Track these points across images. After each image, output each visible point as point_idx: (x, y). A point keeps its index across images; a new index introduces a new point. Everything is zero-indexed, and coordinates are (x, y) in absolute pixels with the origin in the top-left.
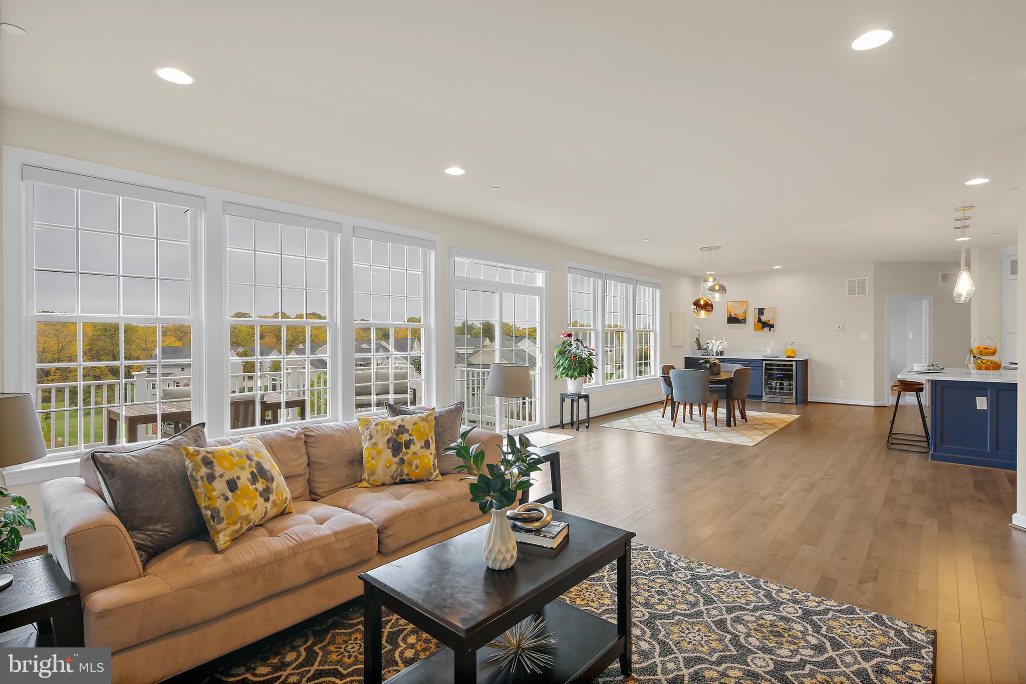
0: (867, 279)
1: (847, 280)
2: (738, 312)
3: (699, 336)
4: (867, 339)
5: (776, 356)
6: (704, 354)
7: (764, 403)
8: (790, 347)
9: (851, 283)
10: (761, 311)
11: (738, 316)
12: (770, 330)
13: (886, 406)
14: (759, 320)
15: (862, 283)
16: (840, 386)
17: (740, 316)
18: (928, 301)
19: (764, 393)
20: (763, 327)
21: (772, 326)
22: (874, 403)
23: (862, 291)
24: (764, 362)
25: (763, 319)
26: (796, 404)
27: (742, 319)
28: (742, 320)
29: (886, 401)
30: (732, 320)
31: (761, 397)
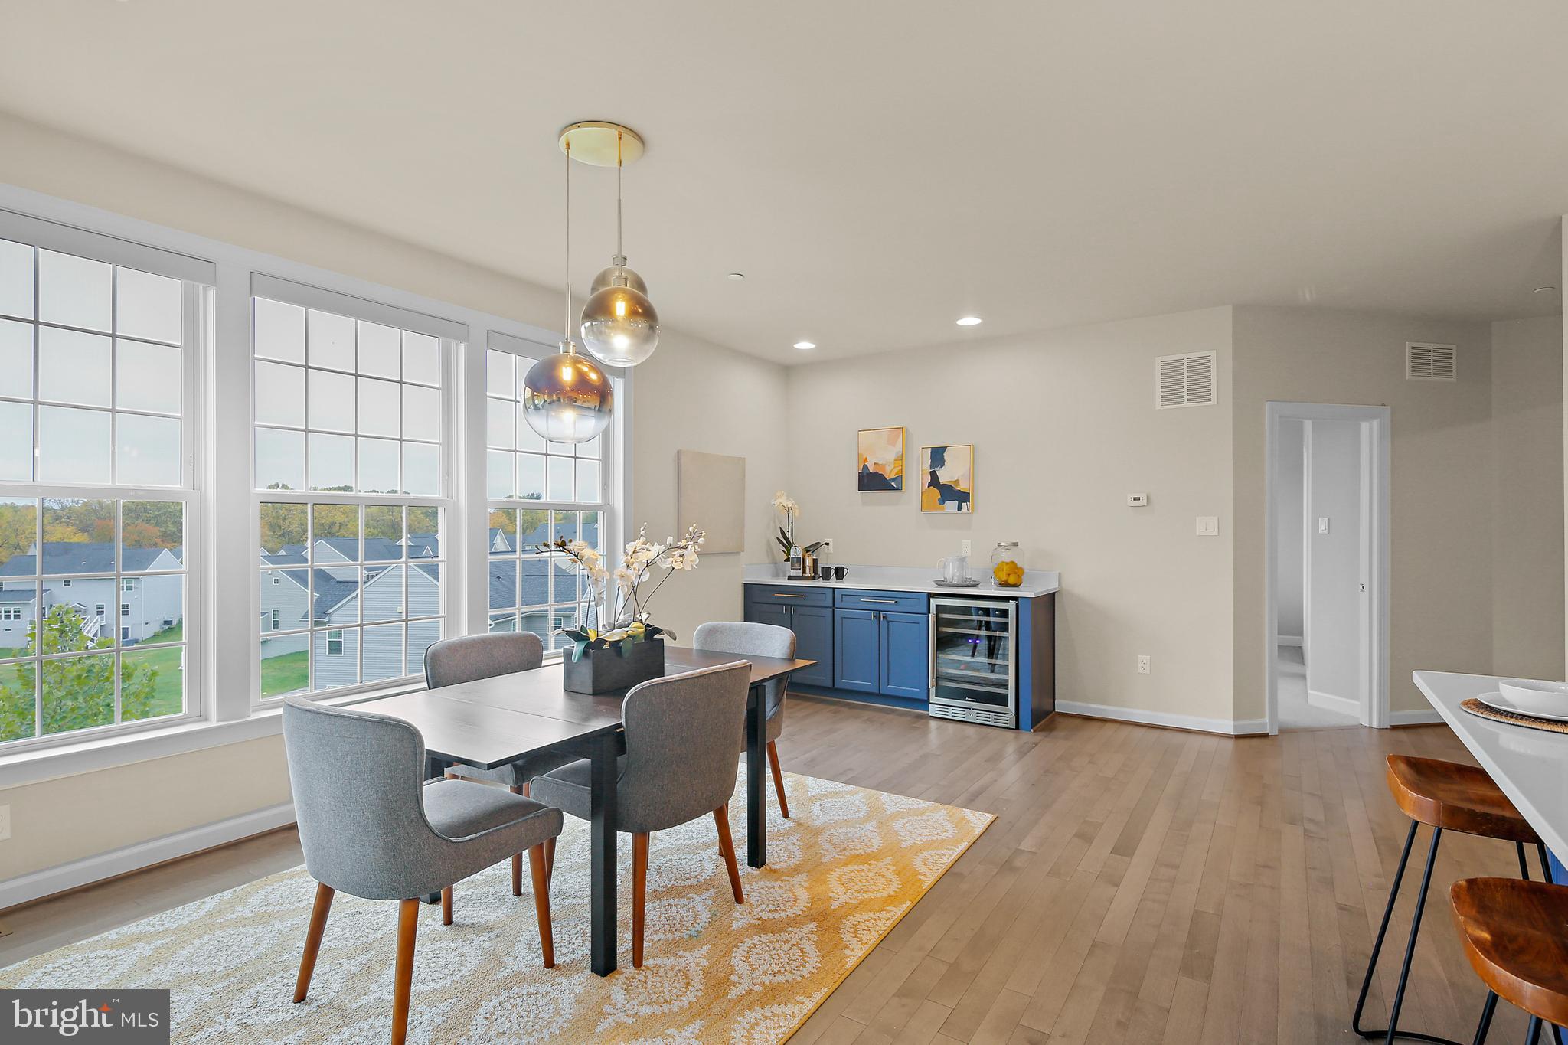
0: (1213, 354)
1: (1158, 360)
2: (883, 459)
3: (791, 524)
4: (1216, 533)
5: (969, 583)
6: (793, 573)
7: (933, 724)
8: (1006, 556)
9: (1171, 371)
10: (938, 456)
11: (884, 470)
12: (960, 509)
13: (1265, 736)
14: (934, 482)
15: (1200, 367)
16: (1140, 670)
17: (888, 469)
18: (1375, 423)
19: (933, 690)
20: (943, 500)
21: (963, 497)
22: (1235, 727)
23: (1201, 393)
24: (934, 602)
25: (944, 476)
26: (1017, 728)
27: (892, 477)
28: (894, 480)
29: (1267, 719)
30: (871, 481)
31: (925, 703)
